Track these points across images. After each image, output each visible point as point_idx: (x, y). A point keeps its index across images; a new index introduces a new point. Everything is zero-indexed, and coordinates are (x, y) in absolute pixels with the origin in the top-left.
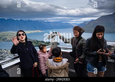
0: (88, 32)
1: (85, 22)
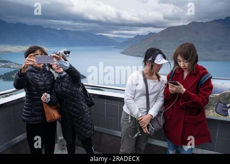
1: (138, 36)
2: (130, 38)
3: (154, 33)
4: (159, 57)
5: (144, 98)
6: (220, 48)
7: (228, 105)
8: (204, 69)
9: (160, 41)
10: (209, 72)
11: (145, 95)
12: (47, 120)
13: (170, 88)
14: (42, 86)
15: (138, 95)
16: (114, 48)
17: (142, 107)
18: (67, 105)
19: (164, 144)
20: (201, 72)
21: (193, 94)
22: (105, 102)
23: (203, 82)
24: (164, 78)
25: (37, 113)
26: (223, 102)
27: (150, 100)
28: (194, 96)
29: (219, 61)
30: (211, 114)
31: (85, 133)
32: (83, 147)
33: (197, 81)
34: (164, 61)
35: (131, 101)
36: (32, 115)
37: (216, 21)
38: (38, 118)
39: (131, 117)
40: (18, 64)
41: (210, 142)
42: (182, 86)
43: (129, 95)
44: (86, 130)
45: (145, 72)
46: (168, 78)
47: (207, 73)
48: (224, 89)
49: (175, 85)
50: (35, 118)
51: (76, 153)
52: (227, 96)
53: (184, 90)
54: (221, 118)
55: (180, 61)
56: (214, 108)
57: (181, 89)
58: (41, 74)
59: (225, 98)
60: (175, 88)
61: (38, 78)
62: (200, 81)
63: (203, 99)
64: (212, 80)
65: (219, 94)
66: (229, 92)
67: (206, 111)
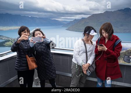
0: (78, 31)
1: (76, 20)
2: (71, 21)
3: (85, 18)
4: (92, 31)
5: (85, 54)
6: (122, 25)
7: (130, 57)
8: (117, 37)
9: (88, 22)
10: (120, 39)
11: (85, 52)
12: (29, 69)
13: (98, 48)
14: (26, 49)
15: (81, 52)
16: (62, 27)
17: (84, 59)
18: (43, 59)
19: (95, 80)
20: (115, 39)
21: (111, 51)
22: (61, 57)
23: (117, 44)
24: (94, 43)
25: (23, 65)
26: (127, 55)
27: (88, 55)
28: (112, 52)
29: (121, 33)
30: (121, 62)
31: (52, 76)
32: (50, 83)
33: (113, 44)
34: (95, 34)
35: (78, 56)
36: (21, 66)
37: (119, 10)
38: (24, 68)
39: (78, 65)
40: (7, 37)
41: (122, 77)
42: (105, 47)
43: (76, 53)
44: (53, 74)
45: (84, 40)
46: (97, 43)
47: (119, 39)
48: (127, 48)
49: (101, 46)
50: (22, 68)
51: (45, 87)
52: (129, 52)
53: (107, 49)
54: (127, 64)
55: (103, 33)
56: (123, 59)
57: (105, 48)
58: (26, 43)
59: (128, 53)
60: (101, 48)
61: (24, 45)
62: (115, 44)
63: (117, 54)
64: (121, 43)
65: (125, 51)
66: (130, 49)
67: (118, 60)
